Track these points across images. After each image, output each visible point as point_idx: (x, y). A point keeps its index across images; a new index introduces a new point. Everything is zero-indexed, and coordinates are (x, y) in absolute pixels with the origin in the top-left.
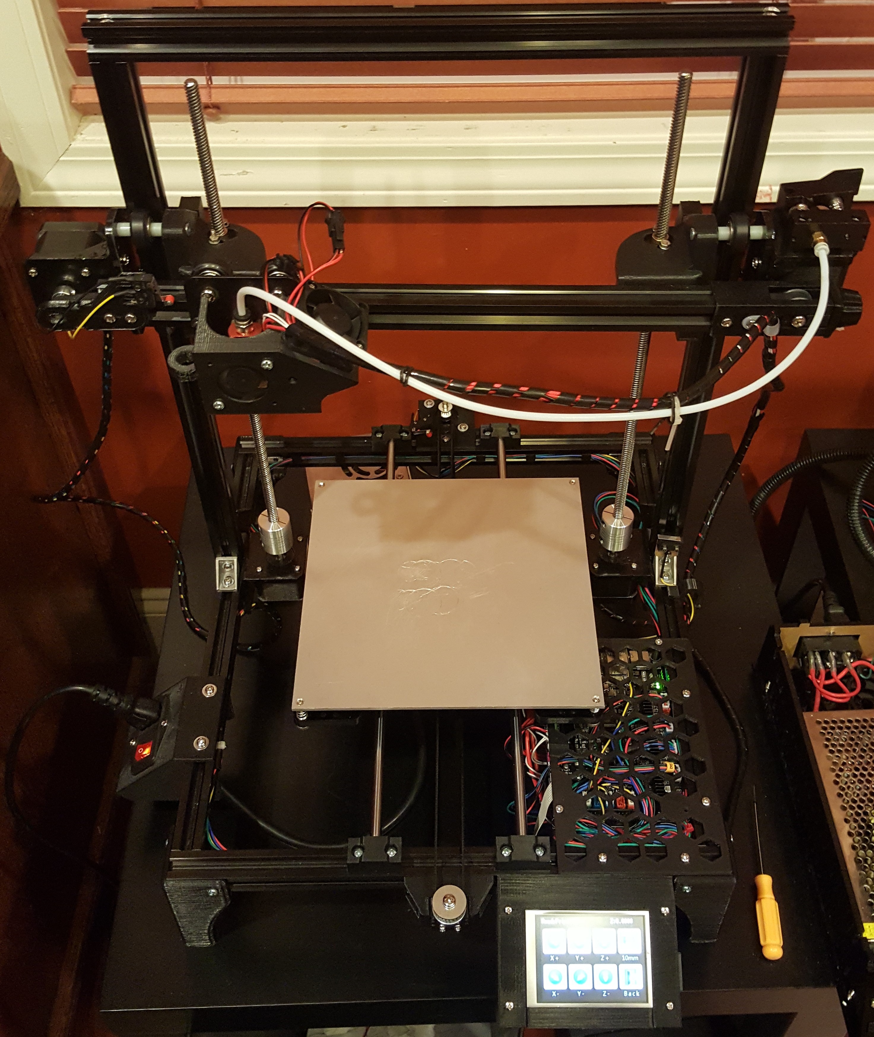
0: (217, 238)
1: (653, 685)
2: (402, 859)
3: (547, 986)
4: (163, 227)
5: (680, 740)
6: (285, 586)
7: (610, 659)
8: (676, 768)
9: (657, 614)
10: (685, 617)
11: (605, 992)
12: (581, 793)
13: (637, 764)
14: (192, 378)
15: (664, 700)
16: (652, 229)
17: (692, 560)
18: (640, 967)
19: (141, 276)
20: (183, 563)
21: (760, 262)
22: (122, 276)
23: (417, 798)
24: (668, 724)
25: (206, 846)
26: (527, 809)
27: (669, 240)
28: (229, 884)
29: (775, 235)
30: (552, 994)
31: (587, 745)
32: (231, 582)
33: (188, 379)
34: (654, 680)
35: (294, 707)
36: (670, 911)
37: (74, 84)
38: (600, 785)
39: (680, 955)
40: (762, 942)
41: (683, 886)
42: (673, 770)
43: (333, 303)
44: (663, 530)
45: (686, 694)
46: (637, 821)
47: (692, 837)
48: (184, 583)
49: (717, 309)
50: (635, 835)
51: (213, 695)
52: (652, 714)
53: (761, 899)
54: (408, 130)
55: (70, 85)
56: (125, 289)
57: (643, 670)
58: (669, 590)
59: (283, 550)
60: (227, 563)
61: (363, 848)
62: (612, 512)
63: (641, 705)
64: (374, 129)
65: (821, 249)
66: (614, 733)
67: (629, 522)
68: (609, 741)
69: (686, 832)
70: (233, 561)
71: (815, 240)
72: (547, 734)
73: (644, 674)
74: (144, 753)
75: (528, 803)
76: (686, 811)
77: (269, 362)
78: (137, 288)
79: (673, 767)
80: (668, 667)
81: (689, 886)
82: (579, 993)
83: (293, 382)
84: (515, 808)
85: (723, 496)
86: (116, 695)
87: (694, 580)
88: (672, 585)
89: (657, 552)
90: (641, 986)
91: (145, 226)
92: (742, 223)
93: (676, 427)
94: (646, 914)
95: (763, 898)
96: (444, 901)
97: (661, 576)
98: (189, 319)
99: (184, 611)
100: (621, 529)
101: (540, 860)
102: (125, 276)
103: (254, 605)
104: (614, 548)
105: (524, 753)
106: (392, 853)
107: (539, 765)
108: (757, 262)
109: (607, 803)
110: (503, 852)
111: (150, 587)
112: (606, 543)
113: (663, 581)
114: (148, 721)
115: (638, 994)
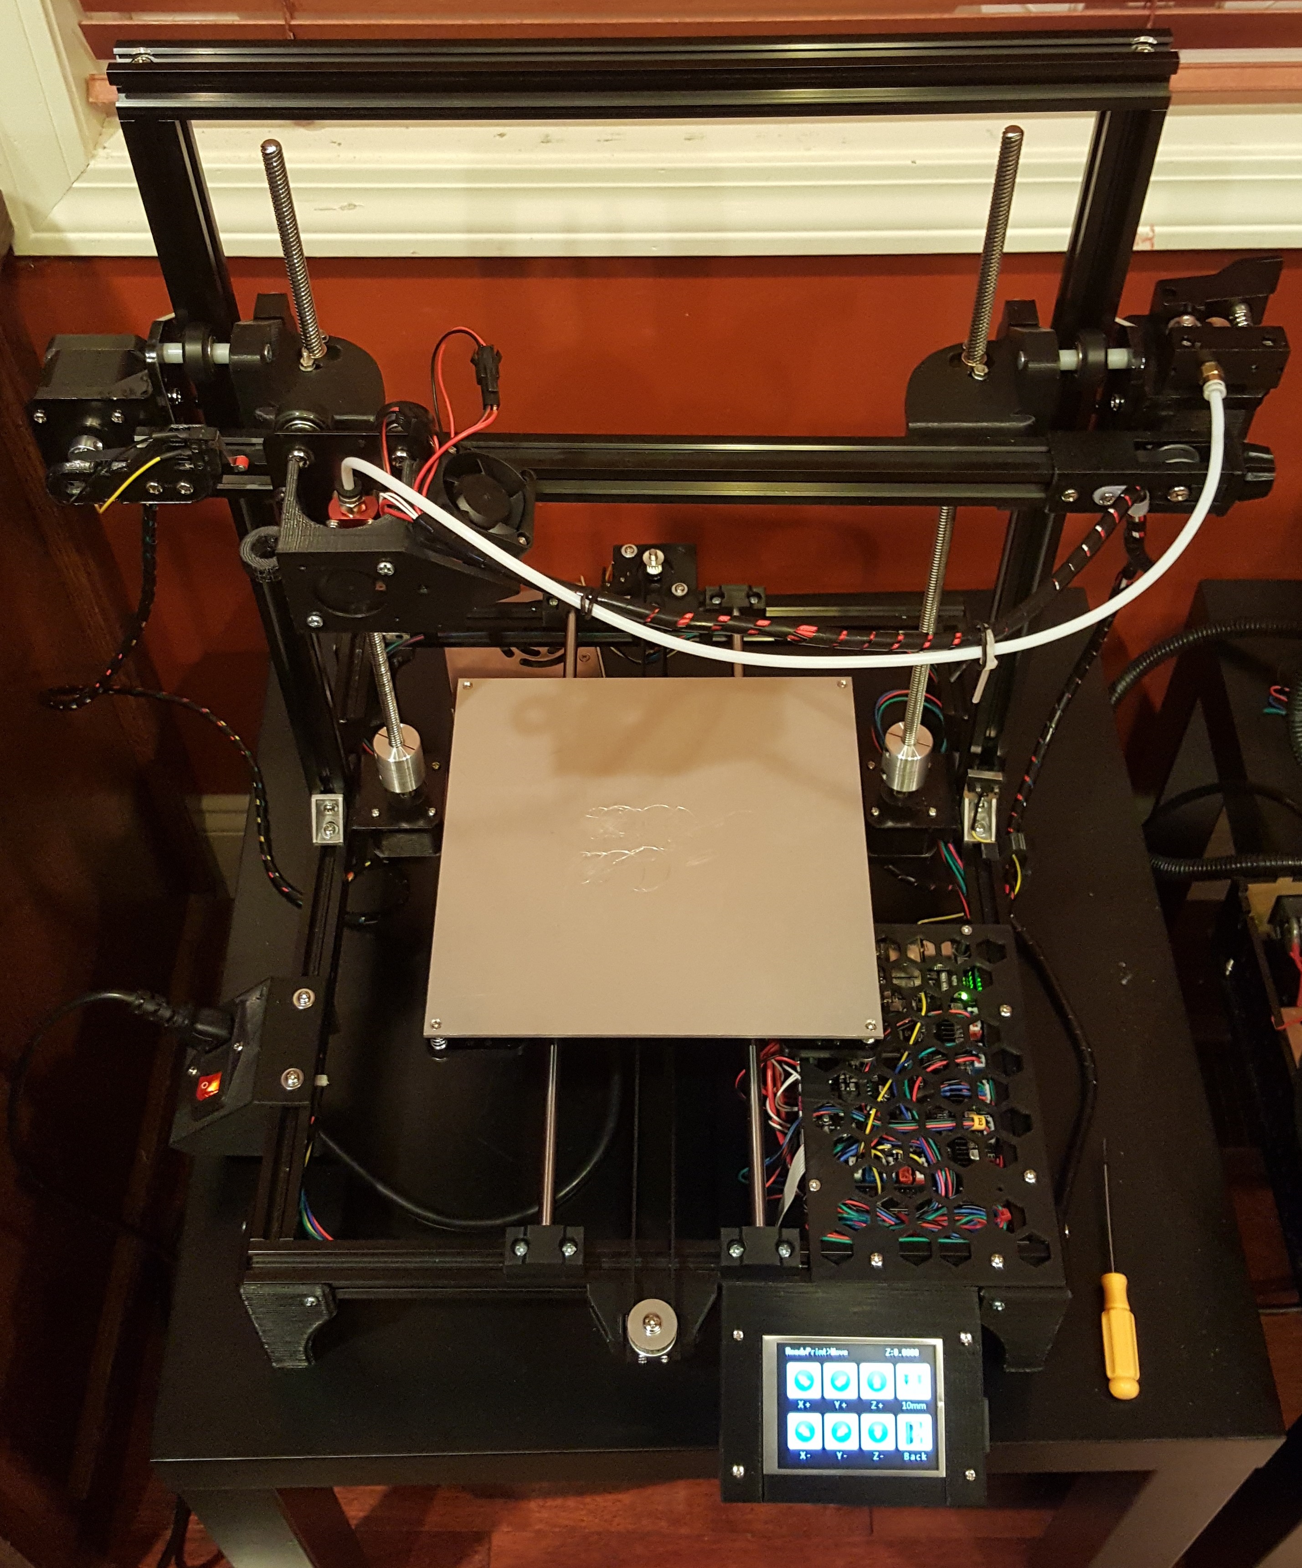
0: (310, 364)
1: (956, 995)
2: (585, 1261)
3: (793, 1444)
4: (232, 352)
5: (993, 1079)
6: (414, 837)
7: (893, 956)
8: (987, 1122)
9: (966, 886)
10: (1008, 887)
11: (877, 1454)
12: (847, 1161)
13: (931, 1117)
14: (276, 577)
15: (973, 1020)
16: (961, 345)
17: (1020, 797)
18: (927, 1419)
19: (201, 431)
20: (263, 786)
21: (1122, 401)
22: (172, 430)
23: (606, 1152)
24: (977, 1056)
25: (302, 1234)
26: (768, 1181)
27: (986, 364)
28: (333, 1289)
29: (1146, 364)
30: (800, 1455)
31: (857, 1085)
32: (334, 831)
33: (271, 578)
34: (960, 988)
35: (428, 1032)
36: (973, 1337)
37: (94, 72)
38: (875, 1148)
39: (986, 1402)
40: (1109, 1374)
41: (994, 1300)
42: (983, 1127)
43: (483, 473)
44: (977, 762)
45: (1006, 1012)
46: (929, 1202)
47: (1008, 1228)
48: (265, 819)
49: (1056, 478)
50: (925, 1225)
51: (309, 1005)
52: (953, 1041)
53: (1109, 1310)
54: (599, 141)
55: (87, 76)
56: (176, 448)
57: (943, 971)
58: (983, 848)
59: (412, 786)
60: (327, 803)
61: (527, 1243)
62: (901, 734)
63: (938, 1026)
64: (546, 140)
65: (1214, 390)
66: (897, 1070)
67: (927, 750)
68: (890, 1082)
69: (999, 1220)
70: (337, 801)
71: (1205, 375)
72: (798, 1069)
73: (944, 976)
74: (210, 1089)
75: (768, 1171)
76: (1000, 1189)
77: (389, 566)
78: (195, 449)
79: (984, 1122)
80: (979, 969)
81: (1001, 1301)
82: (839, 1455)
83: (424, 591)
84: (750, 1176)
85: (1069, 700)
86: (168, 1003)
87: (1021, 836)
88: (988, 841)
89: (966, 792)
90: (928, 1446)
91: (204, 350)
92: (1096, 346)
93: (988, 673)
94: (938, 1343)
95: (1113, 1308)
96: (644, 1323)
97: (973, 828)
98: (271, 488)
99: (265, 862)
100: (913, 761)
101: (785, 1264)
102: (177, 430)
103: (368, 864)
104: (902, 786)
105: (764, 1092)
106: (569, 1250)
107: (787, 1113)
108: (1117, 401)
109: (885, 1175)
110: (731, 1251)
111: (215, 793)
112: (891, 778)
113: (974, 834)
114: (215, 1042)
115: (924, 1458)
